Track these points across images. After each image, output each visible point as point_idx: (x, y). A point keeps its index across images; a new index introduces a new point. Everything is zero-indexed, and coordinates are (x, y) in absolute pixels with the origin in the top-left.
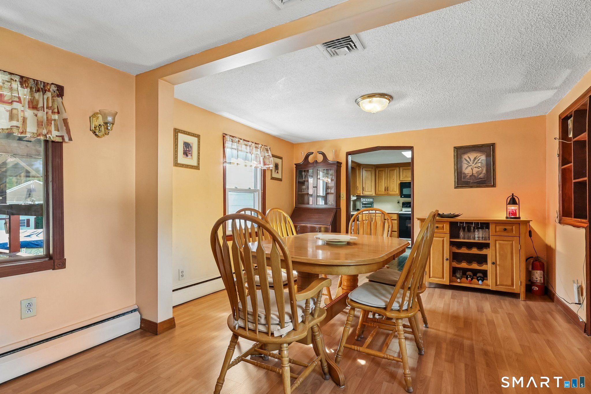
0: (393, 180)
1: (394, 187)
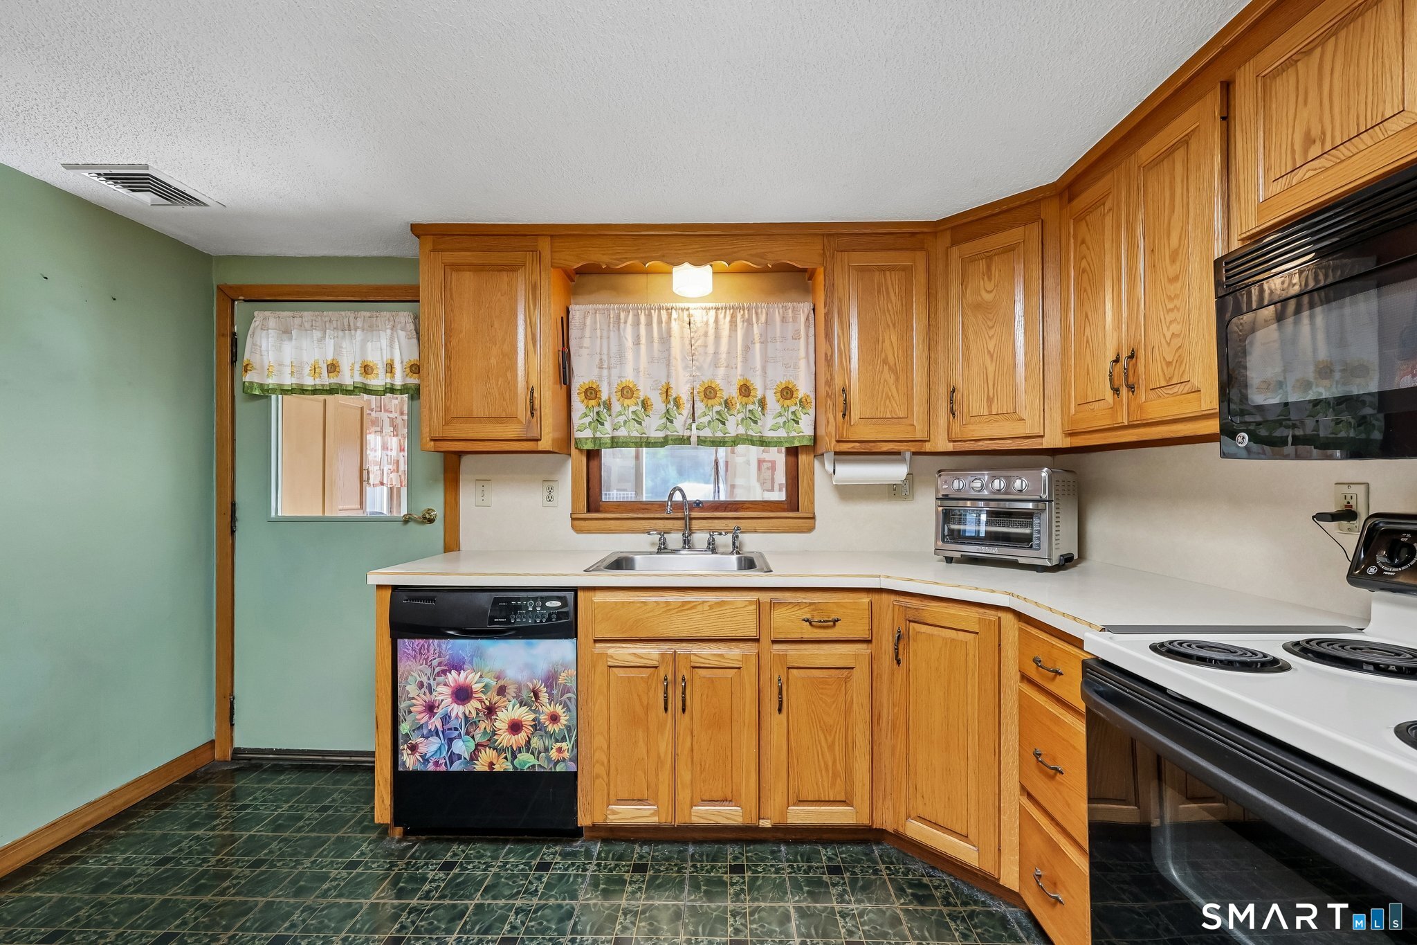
1: (1178, 336)
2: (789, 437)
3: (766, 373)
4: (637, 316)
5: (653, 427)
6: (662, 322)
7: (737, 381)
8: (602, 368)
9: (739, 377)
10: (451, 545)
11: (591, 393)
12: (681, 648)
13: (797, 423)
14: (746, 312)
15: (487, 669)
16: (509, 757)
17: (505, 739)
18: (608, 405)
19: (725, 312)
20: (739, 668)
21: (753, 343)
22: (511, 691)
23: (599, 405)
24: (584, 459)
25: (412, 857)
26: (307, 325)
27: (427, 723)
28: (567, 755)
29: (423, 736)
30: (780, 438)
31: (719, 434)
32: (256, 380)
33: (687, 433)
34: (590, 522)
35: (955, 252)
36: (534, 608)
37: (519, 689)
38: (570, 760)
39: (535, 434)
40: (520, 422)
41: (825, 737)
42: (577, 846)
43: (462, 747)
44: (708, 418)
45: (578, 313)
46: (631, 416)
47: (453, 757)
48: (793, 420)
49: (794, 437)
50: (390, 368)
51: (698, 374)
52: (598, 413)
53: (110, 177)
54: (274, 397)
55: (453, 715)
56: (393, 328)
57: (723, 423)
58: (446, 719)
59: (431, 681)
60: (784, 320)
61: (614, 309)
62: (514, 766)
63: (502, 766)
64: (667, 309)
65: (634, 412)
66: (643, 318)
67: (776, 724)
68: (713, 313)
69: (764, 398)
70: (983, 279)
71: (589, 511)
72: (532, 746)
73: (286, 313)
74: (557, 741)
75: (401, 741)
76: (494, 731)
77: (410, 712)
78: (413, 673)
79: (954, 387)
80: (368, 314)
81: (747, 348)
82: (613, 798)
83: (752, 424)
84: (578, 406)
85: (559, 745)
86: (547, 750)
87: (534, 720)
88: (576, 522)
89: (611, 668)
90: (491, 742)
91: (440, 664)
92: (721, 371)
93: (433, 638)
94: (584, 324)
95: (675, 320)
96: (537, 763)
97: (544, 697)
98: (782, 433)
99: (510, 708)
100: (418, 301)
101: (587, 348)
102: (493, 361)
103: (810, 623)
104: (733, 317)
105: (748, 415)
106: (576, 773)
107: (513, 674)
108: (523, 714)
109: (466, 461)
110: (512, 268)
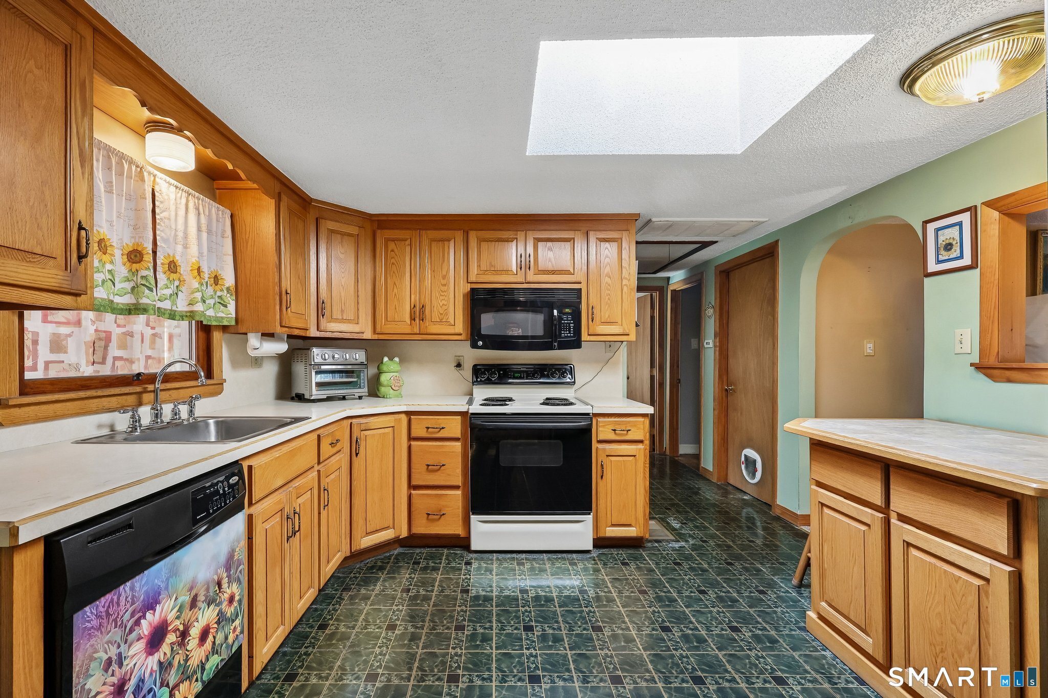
0: (444, 277)
1: (446, 305)
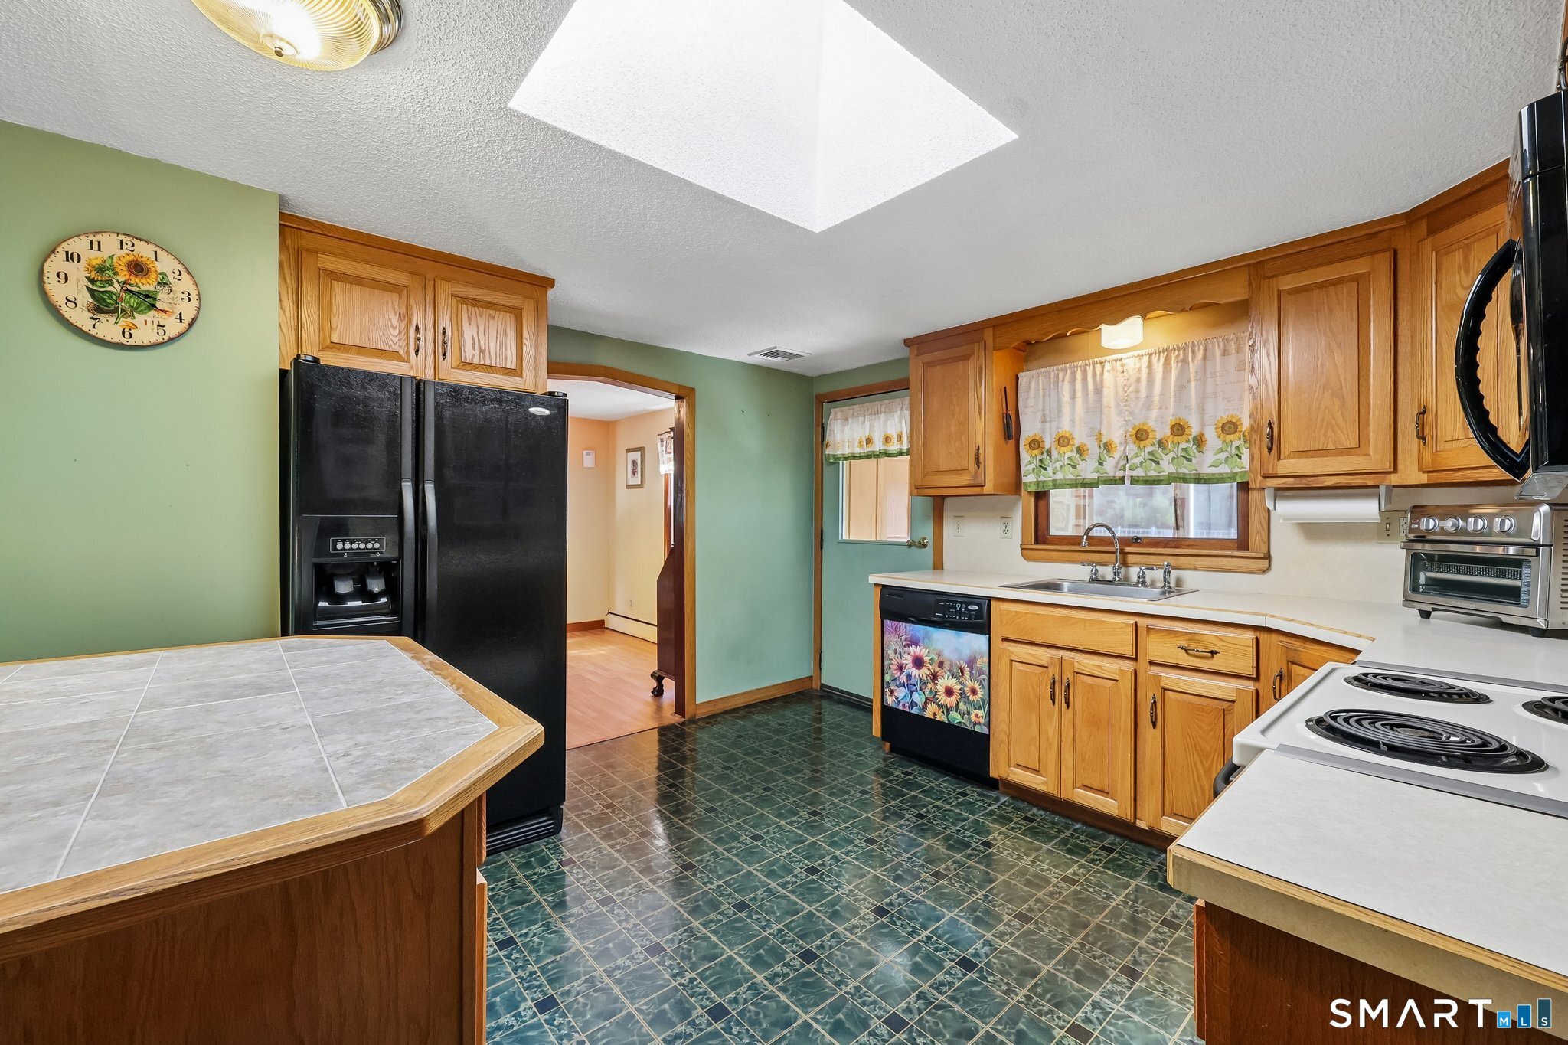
2: (1232, 473)
3: (1204, 410)
4: (1074, 373)
5: (1088, 470)
6: (1096, 375)
7: (1170, 420)
8: (1046, 422)
9: (1171, 418)
10: (938, 565)
11: (1034, 444)
12: (1066, 654)
13: (1240, 458)
14: (1181, 352)
15: (932, 648)
16: (945, 712)
17: (943, 698)
18: (1049, 453)
19: (1159, 356)
20: (1117, 681)
21: (1189, 382)
22: (947, 665)
23: (1042, 453)
24: (1032, 500)
25: (890, 763)
26: (856, 414)
27: (899, 677)
28: (982, 720)
29: (896, 685)
30: (1221, 474)
31: (1153, 473)
32: (831, 453)
33: (1120, 474)
34: (1034, 552)
35: (1427, 244)
36: (961, 608)
37: (951, 666)
38: (984, 725)
39: (981, 481)
40: (970, 472)
41: (1202, 761)
42: (993, 794)
43: (918, 698)
44: (1140, 459)
45: (1025, 379)
46: (1067, 461)
47: (913, 704)
48: (1237, 455)
49: (1236, 473)
50: (900, 437)
51: (1131, 418)
52: (1041, 461)
53: (764, 354)
54: (841, 462)
55: (913, 675)
56: (902, 409)
57: (1157, 463)
58: (909, 676)
59: (901, 650)
60: (1225, 353)
61: (1053, 371)
62: (948, 720)
63: (941, 717)
64: (1101, 363)
65: (1069, 458)
66: (1079, 375)
67: (1150, 737)
68: (1146, 359)
69: (1202, 435)
70: (1459, 274)
71: (1037, 542)
72: (960, 708)
73: (846, 408)
74: (975, 708)
75: (885, 686)
76: (936, 692)
77: (890, 668)
78: (893, 643)
79: (1424, 407)
80: (888, 401)
81: (1182, 388)
82: (1013, 764)
83: (1186, 462)
84: (1025, 456)
85: (976, 712)
86: (969, 713)
87: (960, 690)
88: (1026, 552)
89: (1014, 663)
90: (933, 699)
91: (906, 640)
92: (1154, 413)
93: (903, 622)
94: (1030, 387)
95: (1109, 371)
96: (963, 721)
97: (967, 674)
98: (1225, 469)
99: (946, 677)
100: (908, 389)
101: (1031, 407)
102: (953, 429)
103: (1186, 651)
104: (1167, 360)
105: (1180, 453)
106: (989, 736)
107: (948, 655)
108: (952, 683)
109: (948, 501)
110: (966, 357)
